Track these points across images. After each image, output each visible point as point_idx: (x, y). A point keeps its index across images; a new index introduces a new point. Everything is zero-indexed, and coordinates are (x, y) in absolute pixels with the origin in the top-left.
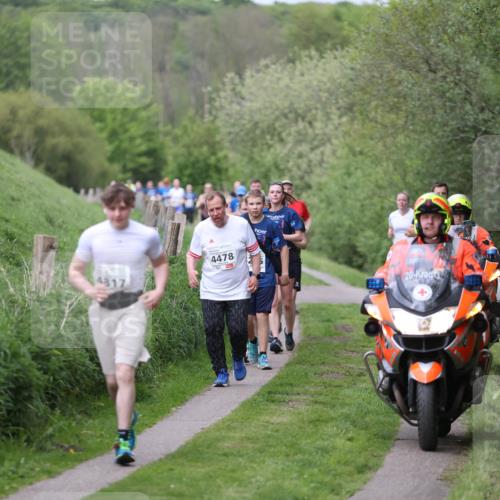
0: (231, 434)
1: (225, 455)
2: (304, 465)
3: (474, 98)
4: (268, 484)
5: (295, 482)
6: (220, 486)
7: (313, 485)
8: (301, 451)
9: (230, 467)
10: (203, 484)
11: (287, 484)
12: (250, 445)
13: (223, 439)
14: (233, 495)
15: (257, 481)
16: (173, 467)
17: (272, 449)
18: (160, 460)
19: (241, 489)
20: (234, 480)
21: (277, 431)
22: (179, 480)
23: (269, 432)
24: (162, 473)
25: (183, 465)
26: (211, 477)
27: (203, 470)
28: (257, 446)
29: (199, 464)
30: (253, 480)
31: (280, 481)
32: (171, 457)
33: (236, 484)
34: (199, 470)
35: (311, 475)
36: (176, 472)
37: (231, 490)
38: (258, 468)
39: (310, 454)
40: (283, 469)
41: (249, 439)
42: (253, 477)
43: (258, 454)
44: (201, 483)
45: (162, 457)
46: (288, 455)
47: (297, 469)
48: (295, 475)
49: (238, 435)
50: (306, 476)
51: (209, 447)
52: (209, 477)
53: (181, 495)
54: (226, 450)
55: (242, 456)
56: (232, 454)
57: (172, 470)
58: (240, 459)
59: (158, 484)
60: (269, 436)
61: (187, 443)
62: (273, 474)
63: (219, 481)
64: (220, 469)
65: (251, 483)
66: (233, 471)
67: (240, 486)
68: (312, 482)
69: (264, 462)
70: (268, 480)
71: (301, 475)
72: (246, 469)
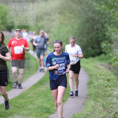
0: (31, 92)
1: (29, 97)
2: (49, 100)
3: (91, 11)
4: (40, 105)
5: (46, 104)
6: (28, 105)
7: (51, 105)
8: (48, 97)
9: (30, 100)
10: (24, 104)
11: (44, 105)
12: (35, 95)
13: (29, 93)
14: (31, 107)
15: (37, 104)
16: (16, 100)
17: (41, 96)
18: (13, 98)
19: (33, 106)
20: (31, 103)
21: (42, 92)
22: (18, 103)
23: (40, 92)
24: (14, 102)
25: (19, 100)
26: (26, 103)
27: (24, 101)
28: (37, 95)
29: (23, 99)
30: (36, 104)
31: (43, 104)
32: (16, 98)
33: (32, 105)
34: (23, 101)
35: (50, 103)
36: (17, 101)
37: (31, 106)
38: (37, 101)
39: (50, 97)
40: (43, 101)
41: (35, 93)
42: (36, 103)
43: (37, 97)
44: (23, 104)
45: (14, 97)
46: (44, 98)
47: (47, 101)
48: (46, 102)
49: (32, 92)
50: (49, 103)
51: (25, 95)
52: (25, 103)
53: (18, 107)
54: (29, 96)
55: (33, 98)
56: (31, 97)
57: (16, 101)
58: (33, 99)
59: (13, 104)
60: (40, 93)
61: (20, 94)
62: (41, 102)
63: (28, 104)
64: (28, 101)
65: (35, 104)
66: (31, 101)
67: (33, 105)
68: (51, 104)
69: (39, 99)
70: (40, 104)
71: (48, 102)
72: (34, 101)
